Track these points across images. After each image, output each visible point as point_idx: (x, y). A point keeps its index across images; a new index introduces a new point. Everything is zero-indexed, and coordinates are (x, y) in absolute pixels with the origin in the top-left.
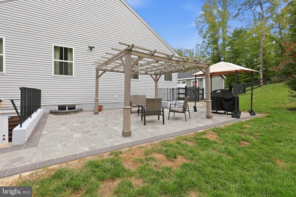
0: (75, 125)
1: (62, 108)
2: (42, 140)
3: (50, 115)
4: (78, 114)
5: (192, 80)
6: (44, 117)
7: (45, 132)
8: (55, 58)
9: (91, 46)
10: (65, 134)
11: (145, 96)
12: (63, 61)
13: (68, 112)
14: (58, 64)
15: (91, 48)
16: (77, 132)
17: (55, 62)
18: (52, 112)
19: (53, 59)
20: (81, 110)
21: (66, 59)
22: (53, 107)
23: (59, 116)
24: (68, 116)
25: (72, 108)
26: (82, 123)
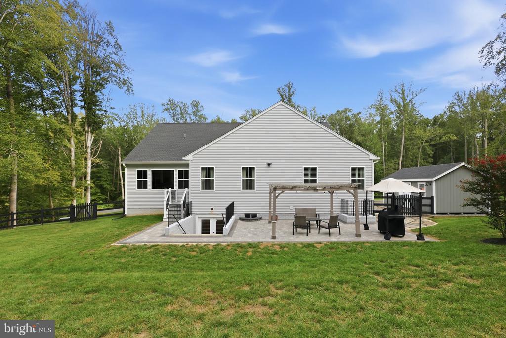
0: (251, 229)
1: (247, 215)
2: (234, 235)
3: (240, 221)
4: (258, 222)
5: (418, 183)
6: (235, 222)
7: (235, 231)
8: (243, 177)
9: (269, 162)
10: (244, 233)
11: (315, 210)
12: (248, 178)
13: (251, 220)
14: (245, 181)
15: (269, 165)
16: (250, 234)
17: (243, 180)
18: (241, 219)
19: (241, 177)
20: (261, 219)
21: (250, 176)
22: (241, 214)
23: (244, 222)
24: (250, 223)
25: (254, 216)
26: (256, 229)
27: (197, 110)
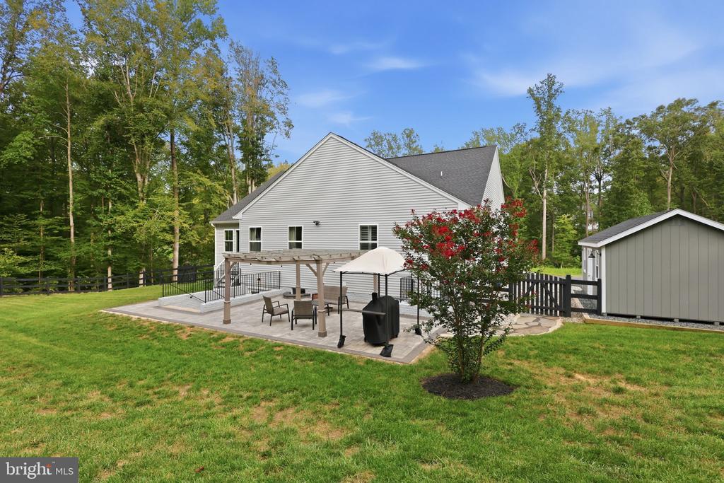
8: (291, 240)
9: (317, 220)
15: (317, 223)
17: (290, 243)
19: (287, 240)
22: (288, 288)
27: (411, 140)
